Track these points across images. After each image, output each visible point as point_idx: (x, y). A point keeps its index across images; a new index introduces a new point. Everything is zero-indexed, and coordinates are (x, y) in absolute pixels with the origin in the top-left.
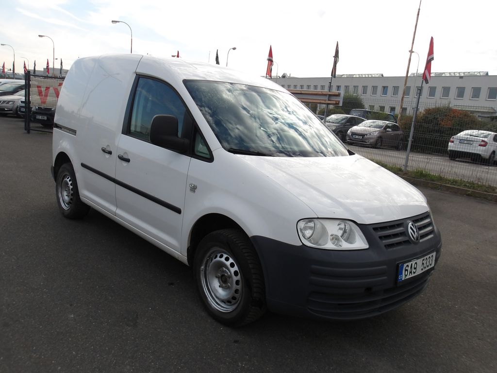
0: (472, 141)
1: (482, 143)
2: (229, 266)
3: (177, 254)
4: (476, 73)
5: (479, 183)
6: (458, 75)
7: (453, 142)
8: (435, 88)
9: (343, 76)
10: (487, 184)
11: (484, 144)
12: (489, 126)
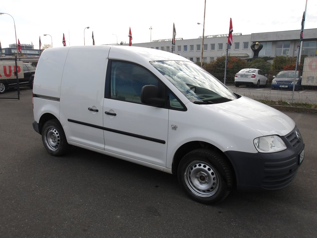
0: (247, 75)
1: (253, 76)
2: (207, 170)
3: (163, 168)
4: (235, 34)
5: (266, 100)
6: (225, 36)
7: (237, 77)
8: (214, 45)
9: (159, 41)
10: (270, 100)
11: (254, 76)
12: (253, 65)
